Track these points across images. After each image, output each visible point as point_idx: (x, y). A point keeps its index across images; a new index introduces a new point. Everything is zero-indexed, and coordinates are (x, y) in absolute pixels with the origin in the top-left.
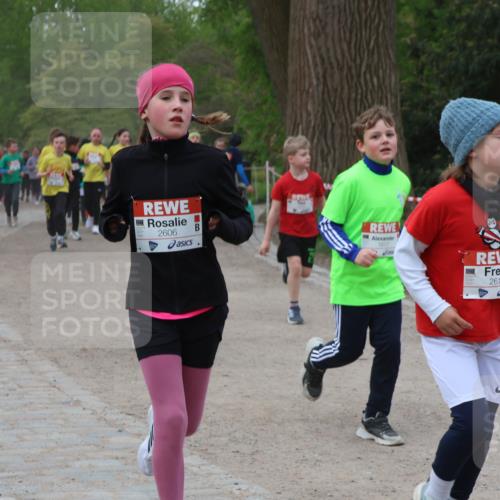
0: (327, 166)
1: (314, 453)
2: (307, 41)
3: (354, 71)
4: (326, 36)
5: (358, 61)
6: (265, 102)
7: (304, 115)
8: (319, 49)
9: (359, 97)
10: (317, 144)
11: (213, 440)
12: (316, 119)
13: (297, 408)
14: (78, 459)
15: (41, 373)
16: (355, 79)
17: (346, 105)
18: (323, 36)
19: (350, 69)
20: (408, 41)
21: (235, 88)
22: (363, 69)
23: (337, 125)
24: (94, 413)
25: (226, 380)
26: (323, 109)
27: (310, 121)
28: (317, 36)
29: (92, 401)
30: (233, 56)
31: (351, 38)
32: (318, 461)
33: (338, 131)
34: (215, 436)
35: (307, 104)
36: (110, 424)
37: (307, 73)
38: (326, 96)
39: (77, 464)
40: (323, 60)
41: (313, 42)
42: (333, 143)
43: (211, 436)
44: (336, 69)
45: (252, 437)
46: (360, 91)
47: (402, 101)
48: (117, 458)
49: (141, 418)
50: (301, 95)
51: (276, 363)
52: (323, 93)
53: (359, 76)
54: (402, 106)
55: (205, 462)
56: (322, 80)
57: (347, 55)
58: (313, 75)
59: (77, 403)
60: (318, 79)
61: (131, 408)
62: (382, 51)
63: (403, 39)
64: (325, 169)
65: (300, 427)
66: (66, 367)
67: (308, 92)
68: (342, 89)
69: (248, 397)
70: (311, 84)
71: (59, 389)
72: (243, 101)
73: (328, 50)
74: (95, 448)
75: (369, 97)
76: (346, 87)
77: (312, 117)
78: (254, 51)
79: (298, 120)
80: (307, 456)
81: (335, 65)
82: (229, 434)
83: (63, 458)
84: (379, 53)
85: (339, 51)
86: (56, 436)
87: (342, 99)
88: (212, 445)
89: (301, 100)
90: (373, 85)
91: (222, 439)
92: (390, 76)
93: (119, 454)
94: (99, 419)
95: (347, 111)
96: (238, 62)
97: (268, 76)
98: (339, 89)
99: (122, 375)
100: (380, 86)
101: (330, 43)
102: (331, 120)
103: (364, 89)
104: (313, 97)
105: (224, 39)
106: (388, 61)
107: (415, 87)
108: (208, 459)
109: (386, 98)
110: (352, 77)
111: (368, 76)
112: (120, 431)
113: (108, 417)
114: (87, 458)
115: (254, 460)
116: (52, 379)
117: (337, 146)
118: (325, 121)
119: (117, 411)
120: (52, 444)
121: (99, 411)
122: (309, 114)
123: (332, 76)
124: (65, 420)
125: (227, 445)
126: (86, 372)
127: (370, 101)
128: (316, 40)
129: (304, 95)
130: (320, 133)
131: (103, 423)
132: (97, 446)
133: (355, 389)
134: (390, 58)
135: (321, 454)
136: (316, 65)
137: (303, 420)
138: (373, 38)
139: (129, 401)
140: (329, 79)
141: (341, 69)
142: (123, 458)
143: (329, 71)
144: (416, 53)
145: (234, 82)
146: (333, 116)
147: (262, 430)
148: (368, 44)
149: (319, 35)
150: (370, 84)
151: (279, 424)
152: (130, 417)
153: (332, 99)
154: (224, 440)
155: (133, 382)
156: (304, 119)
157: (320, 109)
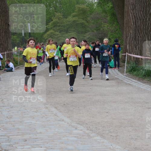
1: (135, 136)
2: (130, 12)
3: (145, 20)
5: (146, 17)
6: (117, 30)
8: (134, 14)
9: (146, 28)
12: (133, 35)
14: (64, 137)
15: (52, 111)
19: (143, 20)
21: (108, 26)
22: (147, 20)
23: (139, 37)
24: (68, 123)
25: (107, 114)
26: (135, 32)
28: (133, 10)
29: (67, 120)
30: (107, 17)
32: (136, 139)
33: (140, 39)
34: (105, 131)
35: (130, 30)
36: (73, 127)
37: (130, 21)
41: (132, 12)
42: (138, 42)
43: (103, 131)
44: (139, 20)
45: (116, 131)
46: (146, 26)
48: (75, 137)
49: (82, 125)
51: (122, 109)
52: (135, 27)
53: (146, 22)
55: (102, 138)
56: (135, 23)
57: (142, 15)
59: (63, 120)
60: (133, 23)
61: (79, 122)
64: (136, 50)
65: (130, 128)
66: (59, 110)
68: (141, 26)
69: (114, 119)
70: (131, 25)
71: (57, 116)
72: (110, 30)
73: (136, 14)
75: (149, 28)
77: (132, 35)
78: (113, 15)
80: (133, 137)
82: (109, 130)
83: (59, 137)
85: (140, 14)
86: (57, 130)
88: (104, 133)
95: (142, 32)
97: (118, 22)
104: (132, 28)
110: (144, 22)
111: (149, 22)
112: (76, 129)
114: (67, 137)
115: (117, 138)
116: (55, 113)
118: (136, 36)
119: (75, 123)
120: (56, 132)
122: (131, 34)
124: (59, 125)
126: (65, 111)
129: (129, 28)
130: (134, 39)
131: (71, 126)
132: (69, 133)
135: (137, 137)
136: (133, 19)
137: (131, 126)
139: (78, 120)
140: (137, 23)
142: (77, 137)
143: (137, 20)
145: (107, 24)
146: (138, 34)
147: (119, 129)
148: (149, 12)
150: (150, 24)
151: (124, 128)
152: (79, 125)
153: (138, 29)
154: (108, 132)
155: (79, 114)
156: (129, 35)
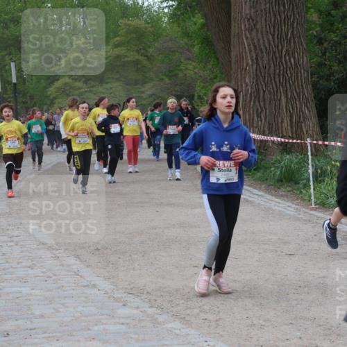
0: (261, 121)
1: (259, 320)
2: (244, 34)
3: (277, 55)
4: (257, 31)
5: (280, 47)
7: (244, 85)
8: (253, 40)
9: (282, 72)
10: (253, 105)
12: (252, 88)
14: (96, 325)
15: (69, 265)
16: (278, 60)
17: (273, 78)
18: (255, 30)
19: (274, 53)
20: (315, 33)
21: (195, 68)
22: (284, 53)
23: (267, 92)
24: (106, 293)
25: (196, 270)
26: (257, 80)
27: (248, 90)
28: (250, 30)
29: (104, 285)
30: (193, 46)
31: (274, 31)
33: (267, 96)
34: (190, 308)
35: (245, 78)
36: (118, 300)
37: (244, 57)
38: (258, 72)
39: (96, 328)
40: (255, 47)
41: (248, 35)
42: (264, 104)
43: (187, 308)
44: (264, 53)
45: (216, 309)
46: (282, 68)
47: (312, 75)
48: (123, 324)
49: (138, 296)
50: (241, 72)
52: (256, 70)
53: (281, 58)
54: (312, 78)
55: (183, 326)
56: (255, 61)
57: (272, 43)
58: (249, 58)
59: (94, 286)
60: (252, 60)
61: (131, 289)
62: (297, 40)
63: (311, 32)
64: (260, 123)
66: (86, 261)
67: (246, 70)
68: (270, 67)
70: (247, 65)
71: (81, 276)
72: (200, 77)
73: (259, 40)
74: (107, 317)
75: (288, 72)
76: (272, 65)
77: (249, 87)
78: (207, 42)
80: (255, 322)
81: (264, 51)
82: (200, 307)
83: (86, 324)
84: (295, 42)
85: (266, 41)
86: (80, 309)
87: (269, 74)
88: (188, 315)
89: (241, 75)
90: (291, 64)
91: (195, 310)
92: (303, 58)
93: (124, 321)
94: (110, 297)
95: (273, 81)
96: (196, 49)
97: (217, 59)
98: (267, 67)
99: (124, 267)
100: (295, 64)
101: (260, 35)
102: (262, 87)
103: (285, 66)
104: (249, 73)
106: (301, 47)
107: (320, 65)
108: (186, 324)
109: (301, 73)
110: (276, 58)
111: (287, 58)
112: (124, 305)
113: (116, 296)
114: (103, 324)
115: (218, 325)
116: (76, 270)
117: (267, 106)
118: (259, 89)
119: (122, 291)
121: (109, 291)
123: (262, 58)
125: (198, 314)
126: (99, 264)
127: (289, 75)
128: (250, 34)
129: (243, 72)
130: (255, 98)
131: (112, 299)
132: (109, 315)
133: (286, 276)
134: (302, 45)
136: (251, 51)
138: (290, 31)
139: (129, 285)
140: (259, 60)
141: (268, 53)
142: (127, 324)
143: (260, 55)
144: (320, 41)
145: (194, 64)
147: (223, 304)
148: (287, 36)
149: (252, 30)
150: (289, 63)
152: (131, 295)
153: (263, 75)
154: (197, 311)
155: (132, 271)
156: (244, 89)
157: (254, 81)
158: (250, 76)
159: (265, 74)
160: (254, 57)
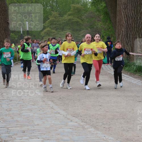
0: (128, 46)
1: (127, 128)
2: (122, 11)
4: (128, 9)
6: (110, 28)
7: (121, 32)
8: (126, 13)
10: (125, 40)
11: (97, 124)
12: (125, 33)
13: (121, 115)
14: (60, 129)
15: (49, 105)
16: (136, 21)
17: (134, 29)
21: (101, 24)
23: (131, 34)
24: (64, 116)
25: (101, 107)
27: (123, 34)
29: (63, 113)
30: (100, 15)
31: (135, 9)
32: (128, 130)
33: (131, 36)
35: (122, 28)
36: (69, 119)
37: (122, 20)
38: (128, 26)
39: (60, 130)
40: (127, 16)
42: (130, 40)
43: (97, 123)
45: (109, 123)
48: (71, 129)
49: (77, 117)
50: (121, 26)
51: (115, 102)
52: (127, 25)
55: (95, 130)
57: (134, 14)
58: (124, 20)
59: (59, 113)
61: (74, 115)
65: (122, 121)
66: (56, 103)
67: (122, 25)
69: (107, 112)
70: (123, 23)
71: (54, 109)
72: (103, 28)
73: (128, 13)
74: (64, 126)
75: (140, 26)
76: (134, 23)
78: (106, 14)
79: (120, 33)
80: (125, 129)
81: (130, 17)
82: (102, 122)
83: (56, 128)
85: (131, 13)
86: (53, 122)
87: (132, 27)
88: (97, 125)
89: (120, 27)
91: (100, 124)
93: (71, 127)
94: (65, 118)
96: (102, 17)
97: (111, 21)
98: (131, 24)
99: (71, 105)
102: (129, 33)
104: (124, 26)
105: (98, 10)
108: (96, 129)
111: (140, 20)
112: (71, 121)
113: (68, 117)
114: (62, 129)
115: (110, 130)
116: (52, 106)
117: (131, 40)
118: (128, 33)
119: (70, 115)
120: (53, 124)
121: (65, 115)
123: (129, 21)
124: (56, 118)
125: (101, 125)
126: (61, 104)
127: (141, 28)
128: (125, 10)
130: (126, 37)
131: (66, 119)
132: (65, 125)
135: (129, 129)
136: (125, 18)
137: (123, 119)
139: (73, 113)
141: (132, 18)
142: (72, 129)
143: (129, 19)
145: (101, 23)
146: (130, 32)
147: (112, 121)
150: (140, 22)
151: (116, 120)
152: (74, 117)
154: (101, 124)
155: (74, 107)
157: (126, 30)
158: (124, 28)
159: (130, 27)
160: (126, 20)
